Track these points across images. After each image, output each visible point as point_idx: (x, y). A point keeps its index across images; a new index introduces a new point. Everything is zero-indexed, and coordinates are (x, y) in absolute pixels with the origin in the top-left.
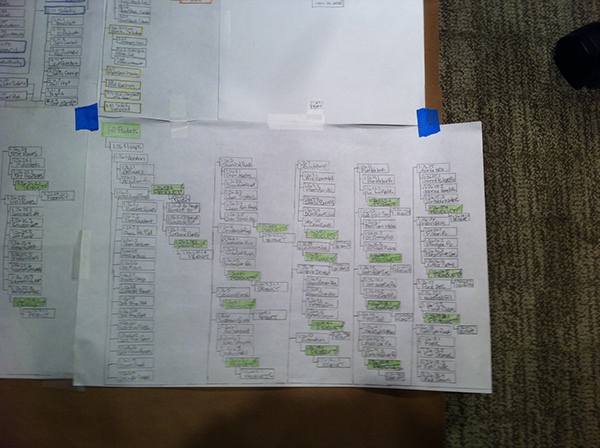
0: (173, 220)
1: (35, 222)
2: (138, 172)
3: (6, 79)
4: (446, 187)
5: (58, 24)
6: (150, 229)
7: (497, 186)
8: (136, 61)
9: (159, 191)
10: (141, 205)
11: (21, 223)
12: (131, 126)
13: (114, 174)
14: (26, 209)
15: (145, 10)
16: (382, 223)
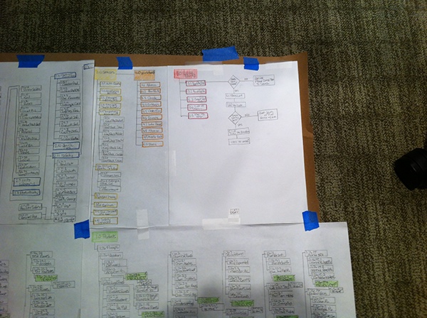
0: (140, 298)
1: (49, 303)
2: (116, 265)
3: (28, 204)
4: (326, 268)
5: (62, 165)
6: (125, 305)
7: (361, 262)
8: (114, 188)
9: (131, 277)
10: (119, 288)
11: (40, 305)
12: (111, 233)
13: (101, 268)
14: (43, 294)
15: (120, 152)
16: (284, 293)
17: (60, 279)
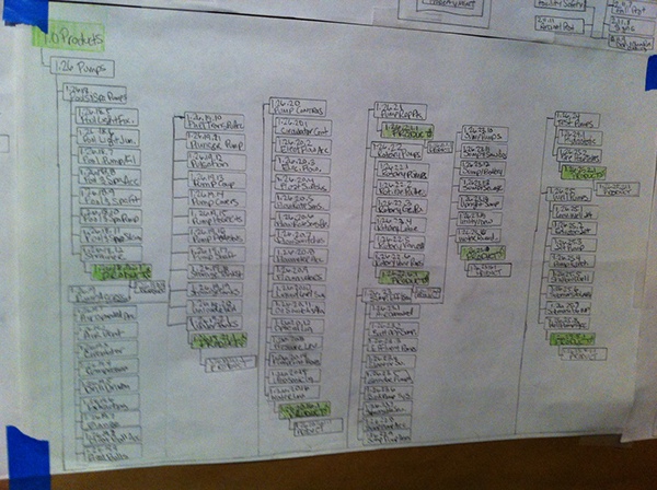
1: (585, 226)
11: (566, 229)
14: (575, 208)
17: (611, 177)
